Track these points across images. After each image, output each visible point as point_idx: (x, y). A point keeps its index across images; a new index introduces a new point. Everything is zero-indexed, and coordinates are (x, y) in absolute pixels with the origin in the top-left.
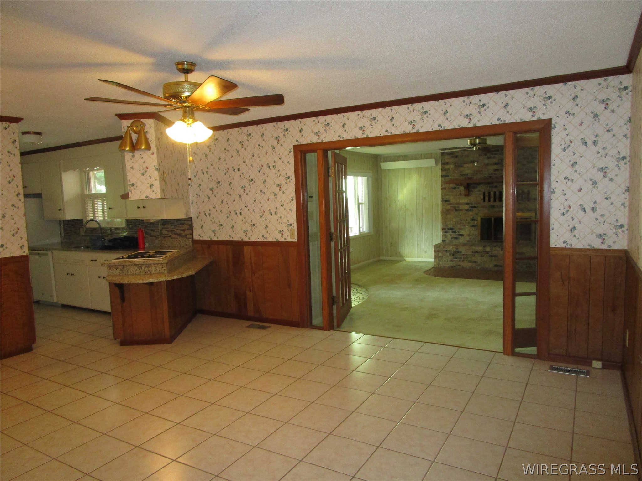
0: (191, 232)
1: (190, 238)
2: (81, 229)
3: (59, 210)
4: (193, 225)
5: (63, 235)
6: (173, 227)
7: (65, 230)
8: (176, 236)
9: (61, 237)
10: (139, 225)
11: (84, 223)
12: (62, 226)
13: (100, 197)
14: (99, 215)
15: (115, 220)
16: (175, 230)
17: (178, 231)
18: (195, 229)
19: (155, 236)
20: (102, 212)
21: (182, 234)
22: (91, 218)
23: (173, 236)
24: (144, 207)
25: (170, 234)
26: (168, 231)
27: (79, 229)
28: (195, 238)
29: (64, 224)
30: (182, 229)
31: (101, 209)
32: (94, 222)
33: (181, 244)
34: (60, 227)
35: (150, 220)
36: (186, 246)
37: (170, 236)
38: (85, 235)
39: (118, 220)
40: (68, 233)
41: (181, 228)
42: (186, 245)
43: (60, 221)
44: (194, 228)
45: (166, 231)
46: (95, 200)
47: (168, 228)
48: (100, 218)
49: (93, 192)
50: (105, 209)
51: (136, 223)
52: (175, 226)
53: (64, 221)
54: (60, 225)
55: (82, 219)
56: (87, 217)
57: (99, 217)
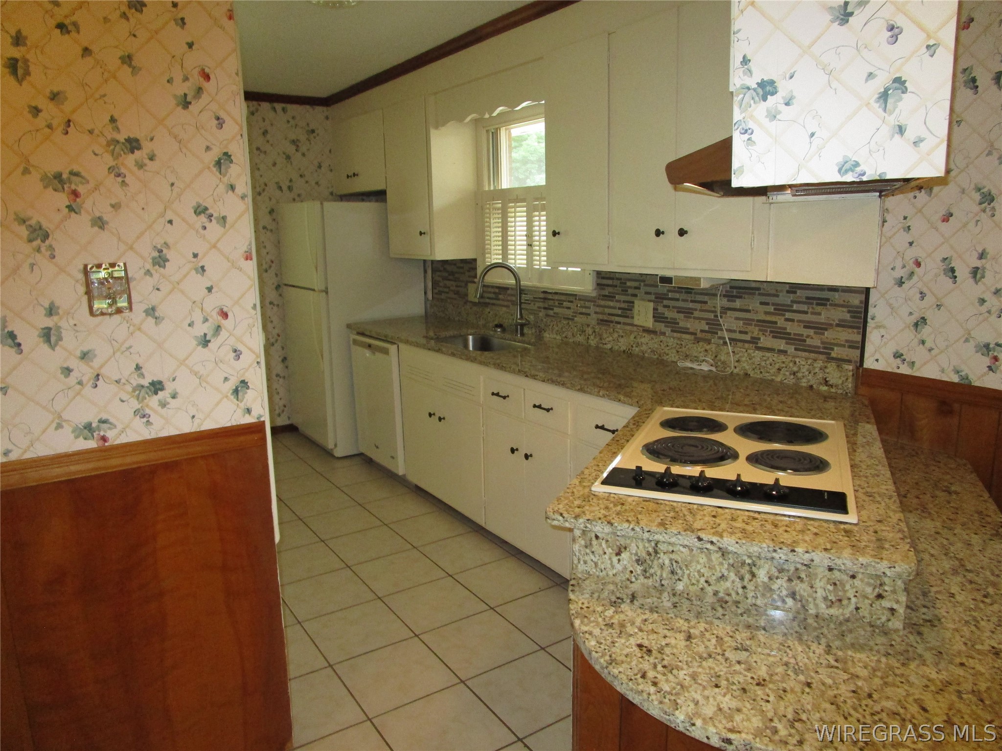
0: (859, 338)
1: (849, 361)
2: (470, 286)
3: (421, 233)
4: (871, 311)
5: (430, 296)
6: (771, 309)
7: (435, 284)
8: (781, 344)
9: (426, 299)
10: (636, 288)
11: (479, 271)
12: (429, 272)
13: (523, 200)
14: (518, 252)
15: (561, 268)
16: (781, 322)
17: (793, 329)
18: (878, 327)
19: (692, 334)
20: (525, 243)
21: (809, 341)
22: (496, 258)
23: (766, 341)
24: (682, 233)
25: (755, 335)
26: (748, 322)
27: (466, 285)
28: (869, 363)
29: (434, 271)
30: (809, 322)
31: (525, 233)
32: (504, 269)
33: (800, 375)
34: (425, 277)
35: (697, 280)
36: (825, 388)
37: (754, 341)
38: (479, 302)
39: (570, 269)
40: (440, 293)
41: (808, 317)
42: (826, 382)
43: (425, 261)
44: (871, 324)
45: (737, 319)
46: (512, 207)
47: (748, 311)
48: (518, 260)
49: (505, 183)
50: (535, 236)
51: (629, 284)
52: (781, 309)
53: (433, 262)
54: (425, 272)
55: (475, 260)
56: (487, 255)
57: (518, 257)
